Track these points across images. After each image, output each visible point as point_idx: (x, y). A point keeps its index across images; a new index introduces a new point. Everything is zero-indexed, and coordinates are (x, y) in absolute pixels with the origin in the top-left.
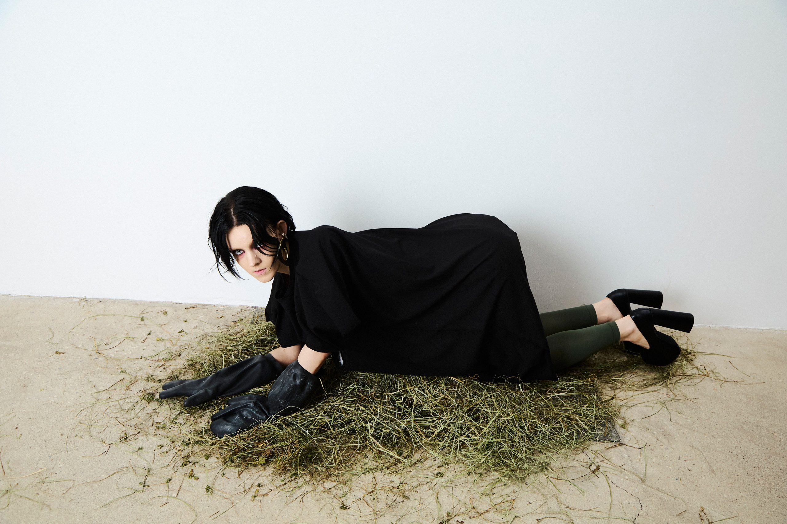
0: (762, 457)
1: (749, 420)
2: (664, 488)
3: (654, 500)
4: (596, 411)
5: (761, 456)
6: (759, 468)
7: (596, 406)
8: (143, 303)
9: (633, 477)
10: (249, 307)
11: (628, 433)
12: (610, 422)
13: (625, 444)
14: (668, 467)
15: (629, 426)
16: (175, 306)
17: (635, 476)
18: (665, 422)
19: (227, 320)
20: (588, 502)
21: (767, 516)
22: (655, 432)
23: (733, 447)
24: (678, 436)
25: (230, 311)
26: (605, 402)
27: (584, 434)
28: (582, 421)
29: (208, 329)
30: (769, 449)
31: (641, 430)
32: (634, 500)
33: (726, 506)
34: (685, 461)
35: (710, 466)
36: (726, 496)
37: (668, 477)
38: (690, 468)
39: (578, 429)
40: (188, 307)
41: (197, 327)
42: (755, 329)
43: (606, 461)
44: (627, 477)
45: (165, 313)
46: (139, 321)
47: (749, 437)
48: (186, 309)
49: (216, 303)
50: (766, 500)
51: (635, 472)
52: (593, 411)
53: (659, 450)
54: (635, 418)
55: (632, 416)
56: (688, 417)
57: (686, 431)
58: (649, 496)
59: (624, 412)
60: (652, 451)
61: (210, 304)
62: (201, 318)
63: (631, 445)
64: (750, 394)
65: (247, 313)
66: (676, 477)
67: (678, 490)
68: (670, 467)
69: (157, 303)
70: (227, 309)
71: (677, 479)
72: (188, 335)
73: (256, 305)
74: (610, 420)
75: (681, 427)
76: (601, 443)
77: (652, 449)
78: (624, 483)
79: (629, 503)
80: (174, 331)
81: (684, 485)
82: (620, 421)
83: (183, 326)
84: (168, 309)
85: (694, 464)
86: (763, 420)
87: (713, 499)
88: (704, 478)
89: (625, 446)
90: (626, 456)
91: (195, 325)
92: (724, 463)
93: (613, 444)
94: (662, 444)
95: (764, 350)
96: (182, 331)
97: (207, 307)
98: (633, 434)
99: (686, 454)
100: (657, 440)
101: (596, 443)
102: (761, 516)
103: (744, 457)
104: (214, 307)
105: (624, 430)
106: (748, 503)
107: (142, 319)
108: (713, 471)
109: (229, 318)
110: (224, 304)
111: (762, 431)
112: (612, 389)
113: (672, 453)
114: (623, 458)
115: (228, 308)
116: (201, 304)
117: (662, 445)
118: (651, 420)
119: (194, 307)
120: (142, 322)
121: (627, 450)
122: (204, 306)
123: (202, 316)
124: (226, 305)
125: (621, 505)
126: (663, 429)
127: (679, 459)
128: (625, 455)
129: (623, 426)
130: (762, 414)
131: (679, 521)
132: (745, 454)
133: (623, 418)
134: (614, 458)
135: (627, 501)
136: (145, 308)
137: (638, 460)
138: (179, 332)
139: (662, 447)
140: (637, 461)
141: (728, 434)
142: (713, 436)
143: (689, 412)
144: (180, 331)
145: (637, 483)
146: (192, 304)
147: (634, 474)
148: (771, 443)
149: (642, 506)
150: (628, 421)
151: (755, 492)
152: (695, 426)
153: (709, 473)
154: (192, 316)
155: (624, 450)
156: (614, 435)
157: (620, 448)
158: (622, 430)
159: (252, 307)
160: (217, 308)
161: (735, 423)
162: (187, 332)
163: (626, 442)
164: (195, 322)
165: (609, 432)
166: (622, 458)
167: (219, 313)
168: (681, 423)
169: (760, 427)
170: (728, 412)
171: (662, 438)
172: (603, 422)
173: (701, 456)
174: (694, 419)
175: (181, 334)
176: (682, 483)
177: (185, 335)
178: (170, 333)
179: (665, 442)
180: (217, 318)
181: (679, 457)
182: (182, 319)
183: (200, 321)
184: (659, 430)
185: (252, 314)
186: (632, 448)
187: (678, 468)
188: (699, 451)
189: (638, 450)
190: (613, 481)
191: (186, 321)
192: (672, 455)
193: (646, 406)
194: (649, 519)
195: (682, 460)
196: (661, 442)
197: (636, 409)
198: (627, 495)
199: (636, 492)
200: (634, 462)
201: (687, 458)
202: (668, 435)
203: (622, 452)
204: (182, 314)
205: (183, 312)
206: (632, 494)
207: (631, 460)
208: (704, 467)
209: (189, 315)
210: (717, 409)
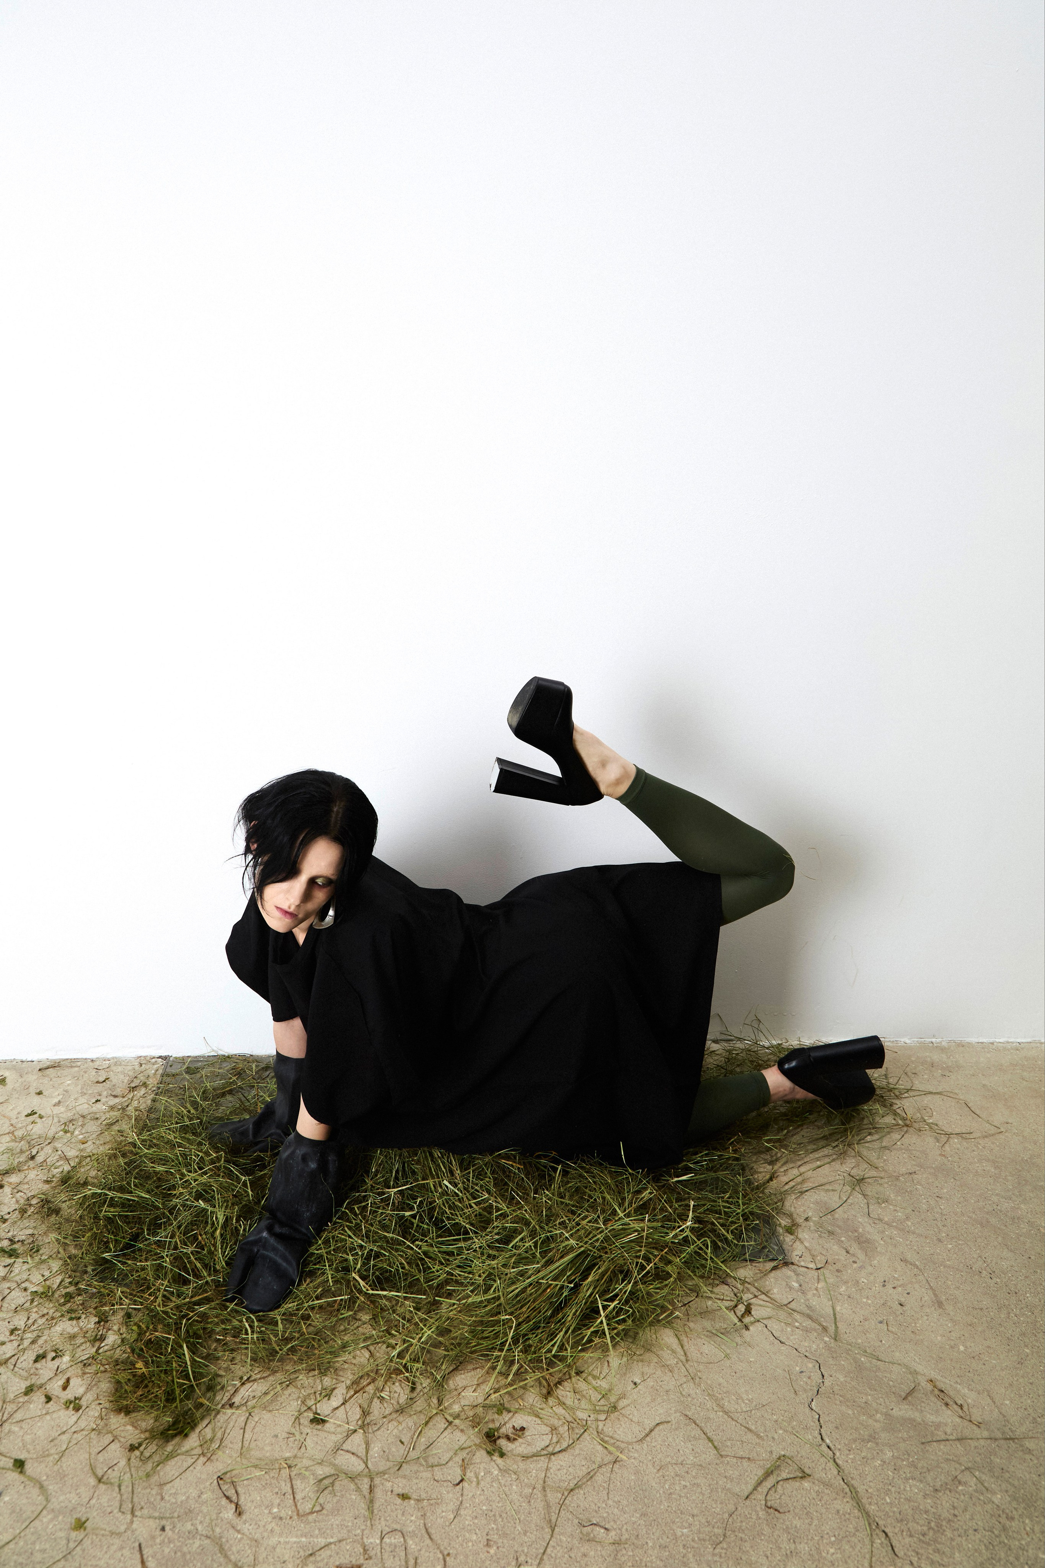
0: (1021, 1274)
1: (999, 1208)
2: (860, 1341)
3: (843, 1363)
4: (744, 1205)
5: (1021, 1272)
6: (1016, 1293)
7: (743, 1194)
9: (808, 1323)
10: (154, 1058)
11: (798, 1243)
12: (768, 1223)
13: (792, 1264)
14: (865, 1300)
15: (800, 1230)
16: (20, 1066)
17: (810, 1322)
18: (860, 1220)
19: (114, 1085)
20: (734, 1374)
21: (1031, 1381)
22: (843, 1239)
23: (973, 1258)
24: (882, 1242)
25: (120, 1069)
26: (758, 1188)
27: (725, 1249)
28: (722, 1225)
29: (84, 1106)
30: (1033, 1257)
31: (820, 1236)
32: (810, 1365)
33: (962, 1367)
34: (894, 1288)
35: (936, 1295)
36: (962, 1348)
37: (866, 1320)
38: (903, 1300)
39: (714, 1241)
40: (45, 1066)
41: (59, 1102)
42: (1008, 1042)
43: (763, 1297)
44: (797, 1324)
45: (3, 1081)
47: (1000, 1239)
48: (40, 1070)
49: (93, 1056)
50: (1027, 1351)
51: (811, 1314)
52: (739, 1206)
53: (849, 1271)
54: (810, 1214)
55: (804, 1211)
56: (898, 1209)
57: (895, 1232)
58: (835, 1356)
59: (791, 1204)
60: (839, 1274)
61: (84, 1057)
62: (68, 1085)
63: (802, 1264)
64: (1000, 1159)
65: (151, 1069)
66: (880, 1319)
67: (884, 1343)
68: (870, 1302)
70: (116, 1064)
71: (881, 1322)
72: (43, 1119)
73: (166, 1053)
74: (768, 1220)
75: (887, 1226)
76: (754, 1264)
77: (838, 1271)
78: (792, 1335)
79: (802, 1372)
80: (18, 1113)
81: (892, 1332)
82: (785, 1222)
83: (35, 1103)
84: (6, 1073)
85: (908, 1294)
86: (1022, 1206)
87: (941, 1356)
88: (926, 1318)
89: (793, 1267)
90: (796, 1285)
91: (56, 1100)
92: (958, 1288)
93: (775, 1263)
94: (854, 1259)
95: (1023, 1079)
96: (33, 1113)
97: (79, 1064)
98: (807, 1244)
99: (896, 1276)
100: (845, 1254)
101: (745, 1264)
102: (1021, 1380)
103: (992, 1276)
104: (91, 1064)
105: (792, 1237)
106: (999, 1359)
108: (940, 1304)
109: (120, 1080)
110: (109, 1056)
111: (1022, 1226)
112: (772, 1163)
113: (871, 1274)
114: (791, 1288)
115: (117, 1062)
116: (67, 1059)
117: (855, 1262)
118: (837, 1216)
119: (56, 1065)
121: (797, 1275)
122: (72, 1063)
123: (69, 1082)
124: (113, 1058)
125: (788, 1377)
126: (856, 1231)
127: (884, 1286)
128: (793, 1283)
129: (790, 1231)
130: (1020, 1195)
131: (886, 1400)
132: (994, 1269)
133: (790, 1216)
134: (775, 1291)
135: (798, 1369)
137: (815, 1292)
138: (27, 1116)
139: (855, 1265)
140: (813, 1294)
141: (965, 1235)
142: (940, 1240)
143: (900, 1198)
144: (30, 1112)
145: (815, 1334)
146: (51, 1061)
147: (810, 1317)
148: (1035, 1247)
149: (823, 1376)
150: (800, 1221)
151: (1010, 1337)
152: (910, 1223)
153: (933, 1308)
154: (51, 1083)
155: (792, 1274)
156: (776, 1247)
157: (786, 1271)
158: (788, 1238)
159: (160, 1057)
160: (96, 1065)
161: (976, 1215)
162: (43, 1114)
163: (795, 1259)
164: (57, 1093)
165: (767, 1241)
166: (788, 1290)
167: (102, 1073)
168: (886, 1219)
169: (1018, 1218)
170: (964, 1195)
171: (854, 1248)
172: (756, 1224)
173: (921, 1278)
174: (909, 1210)
175: (31, 1118)
176: (890, 1328)
177: (38, 1120)
178: (10, 1120)
179: (861, 1255)
180: (98, 1082)
181: (885, 1281)
182: (33, 1090)
183: (66, 1091)
184: (850, 1233)
185: (160, 1071)
186: (806, 1269)
187: (882, 1302)
188: (917, 1268)
189: (815, 1273)
190: (774, 1332)
191: (40, 1093)
192: (872, 1278)
193: (828, 1190)
194: (836, 1400)
195: (889, 1286)
196: (854, 1255)
197: (811, 1198)
198: (799, 1356)
199: (813, 1350)
200: (810, 1295)
201: (897, 1283)
202: (863, 1242)
203: (789, 1277)
204: (33, 1079)
205: (35, 1077)
206: (807, 1355)
207: (803, 1293)
208: (926, 1298)
209: (46, 1081)
210: (945, 1191)
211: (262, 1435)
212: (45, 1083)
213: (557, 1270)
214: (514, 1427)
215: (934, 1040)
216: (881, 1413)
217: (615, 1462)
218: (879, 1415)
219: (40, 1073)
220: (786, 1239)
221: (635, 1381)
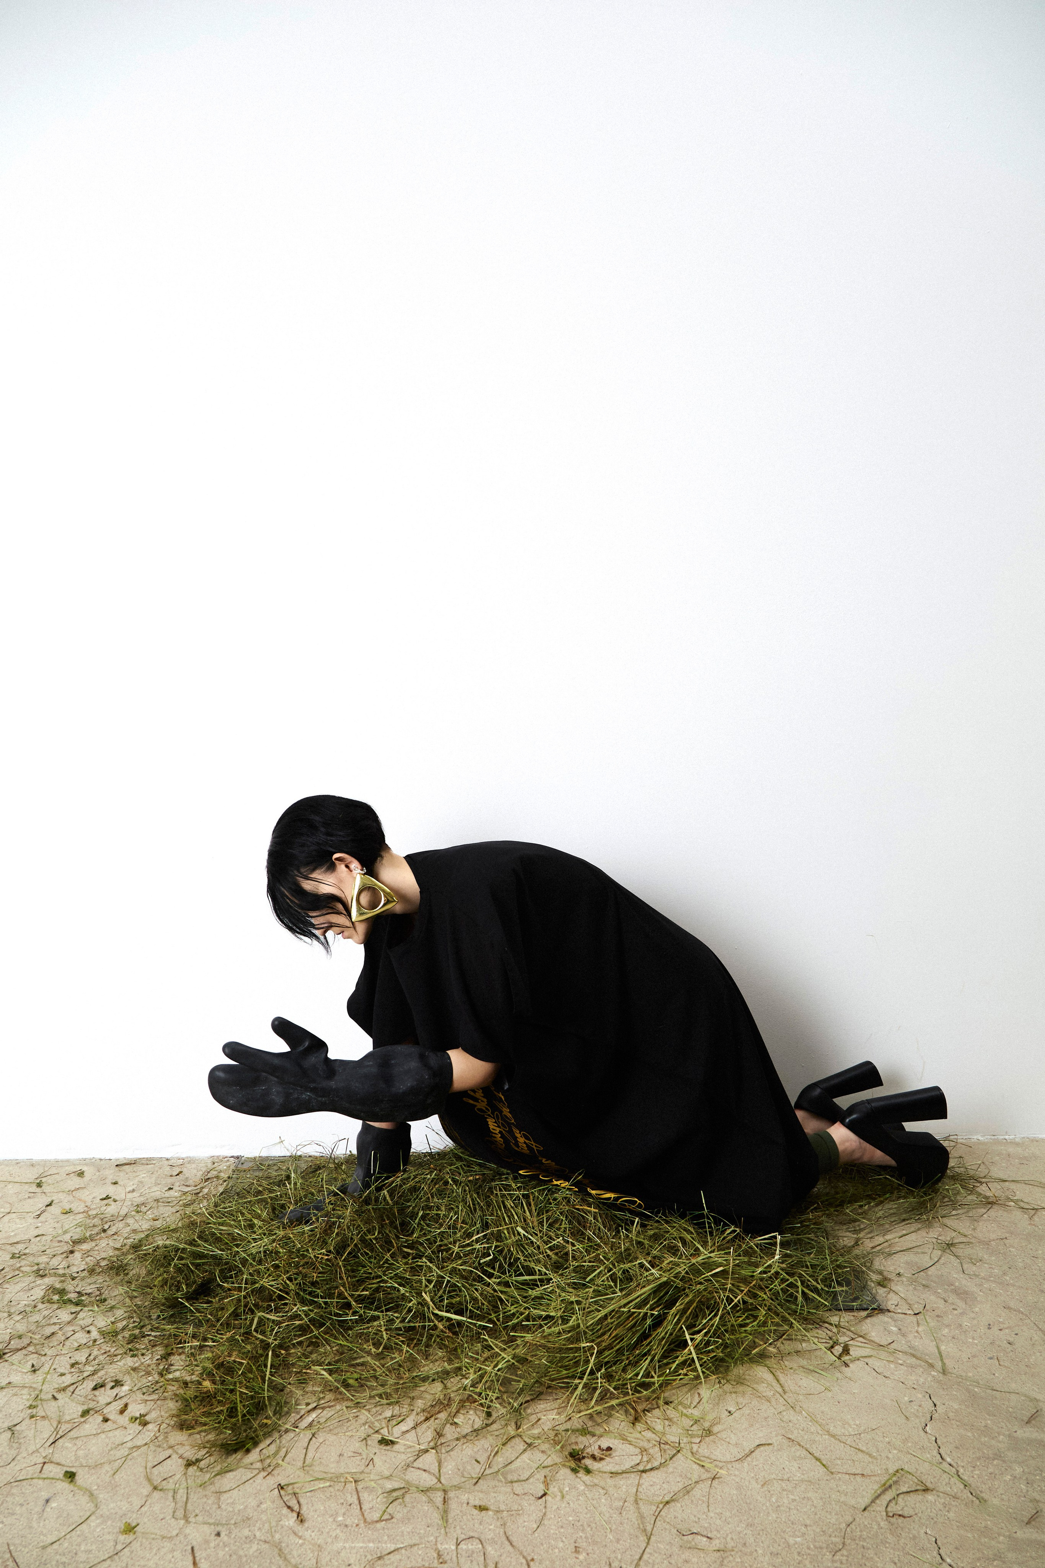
2: (971, 1374)
3: (956, 1393)
4: (831, 1259)
7: (829, 1252)
8: (43, 1163)
9: (913, 1361)
10: (226, 1157)
11: (892, 1294)
12: (859, 1279)
13: (889, 1311)
14: (971, 1340)
15: (893, 1284)
16: (99, 1164)
17: (914, 1359)
18: (955, 1276)
20: (838, 1403)
22: (939, 1291)
24: (982, 1293)
25: (194, 1166)
26: (845, 1248)
29: (158, 1192)
31: (915, 1289)
32: (920, 1396)
34: (1001, 1330)
37: (974, 1356)
38: (1011, 1340)
40: (122, 1163)
41: (134, 1190)
43: (861, 1339)
44: (900, 1362)
45: (81, 1174)
46: (34, 1188)
48: (116, 1166)
49: (168, 1156)
51: (914, 1352)
53: (951, 1317)
54: (901, 1271)
55: (896, 1268)
56: (995, 1267)
57: (994, 1285)
58: (945, 1387)
59: (879, 1263)
60: (939, 1319)
61: (159, 1157)
62: (143, 1178)
63: (899, 1311)
65: (223, 1167)
66: (990, 1356)
67: (996, 1375)
68: (976, 1342)
69: (68, 1161)
70: (189, 1162)
71: (991, 1358)
72: (117, 1204)
73: (239, 1154)
74: (858, 1276)
75: (983, 1281)
76: (848, 1313)
77: (938, 1316)
78: (896, 1371)
79: (911, 1401)
80: (94, 1198)
81: (1005, 1367)
82: (875, 1277)
83: (111, 1190)
84: (85, 1168)
85: (1016, 1334)
88: (1038, 1354)
89: (890, 1314)
90: (895, 1328)
91: (131, 1189)
93: (868, 1312)
94: (954, 1307)
96: (107, 1198)
97: (154, 1162)
98: (902, 1296)
99: (1001, 1320)
100: (945, 1303)
101: (839, 1312)
104: (166, 1162)
105: (885, 1290)
107: (39, 1185)
109: (194, 1174)
110: (184, 1156)
112: (856, 1232)
113: (974, 1319)
114: (890, 1332)
115: (191, 1161)
116: (143, 1158)
117: (955, 1309)
118: (929, 1272)
119: (131, 1163)
120: (38, 1190)
121: (895, 1320)
122: (148, 1161)
123: (144, 1175)
124: (187, 1158)
125: (897, 1405)
126: (952, 1285)
127: (989, 1328)
128: (892, 1328)
129: (881, 1284)
131: (1008, 1424)
133: (880, 1272)
134: (874, 1334)
135: (906, 1399)
136: (46, 1169)
137: (916, 1334)
138: (102, 1199)
139: (956, 1312)
140: (915, 1336)
143: (993, 1258)
144: (105, 1197)
145: (921, 1369)
146: (128, 1159)
147: (914, 1356)
149: (935, 1405)
150: (892, 1276)
152: (1008, 1278)
154: (127, 1176)
155: (890, 1320)
156: (869, 1298)
157: (882, 1317)
158: (881, 1291)
159: (232, 1157)
160: (170, 1163)
162: (117, 1198)
163: (892, 1308)
164: (131, 1183)
165: (859, 1295)
166: (887, 1333)
167: (175, 1168)
168: (983, 1275)
171: (952, 1298)
172: (847, 1277)
173: (1028, 1321)
174: (1005, 1267)
175: (105, 1202)
176: (1002, 1363)
177: (113, 1203)
178: (85, 1202)
179: (961, 1304)
180: (171, 1176)
181: (989, 1325)
182: (109, 1181)
183: (141, 1182)
184: (946, 1287)
185: (232, 1167)
186: (903, 1315)
187: (990, 1342)
188: (1022, 1313)
189: (914, 1318)
190: (876, 1369)
191: (116, 1183)
192: (975, 1322)
193: (917, 1253)
194: (952, 1424)
195: (995, 1329)
196: (953, 1304)
197: (901, 1259)
198: (906, 1388)
199: (920, 1383)
200: (911, 1337)
201: (1002, 1326)
202: (963, 1294)
203: (887, 1323)
204: (111, 1174)
205: (112, 1172)
206: (915, 1387)
207: (904, 1335)
208: (1036, 1338)
209: (122, 1174)
210: (1040, 1252)
211: (326, 1454)
212: (121, 1176)
213: (639, 1299)
214: (600, 1447)
215: (1007, 1137)
216: (1004, 1435)
217: (713, 1479)
218: (1002, 1437)
219: (117, 1169)
220: (878, 1290)
221: (729, 1410)
